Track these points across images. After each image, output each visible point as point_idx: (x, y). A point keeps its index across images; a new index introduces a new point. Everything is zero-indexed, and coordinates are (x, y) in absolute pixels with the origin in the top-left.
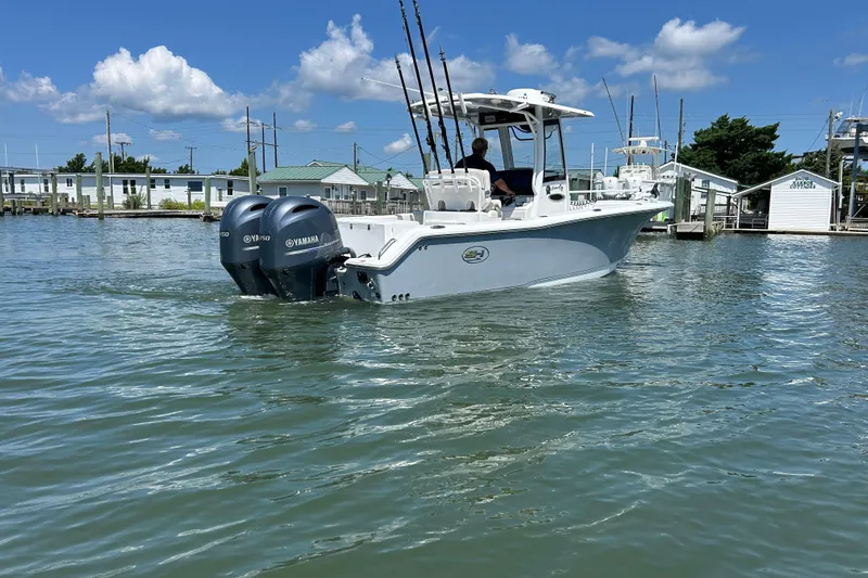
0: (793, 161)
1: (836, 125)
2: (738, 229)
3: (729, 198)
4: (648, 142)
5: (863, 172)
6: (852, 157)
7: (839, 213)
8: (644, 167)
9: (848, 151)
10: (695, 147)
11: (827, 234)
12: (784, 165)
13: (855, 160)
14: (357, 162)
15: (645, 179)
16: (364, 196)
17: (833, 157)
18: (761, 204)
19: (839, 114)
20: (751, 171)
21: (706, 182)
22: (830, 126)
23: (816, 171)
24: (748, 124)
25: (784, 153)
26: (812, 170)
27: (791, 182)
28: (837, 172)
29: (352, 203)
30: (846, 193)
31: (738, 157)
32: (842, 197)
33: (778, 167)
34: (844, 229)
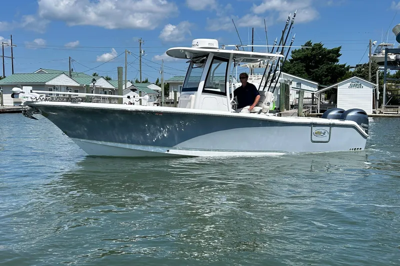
0: (350, 70)
1: (374, 49)
2: (319, 113)
3: (313, 94)
5: (391, 77)
6: (383, 68)
7: (377, 102)
9: (381, 64)
10: (292, 61)
11: (372, 116)
12: (345, 72)
13: (385, 69)
14: (71, 71)
17: (373, 68)
18: (332, 96)
19: (374, 43)
20: (326, 76)
21: (299, 84)
22: (370, 49)
23: (363, 77)
24: (323, 47)
25: (345, 65)
26: (361, 77)
27: (349, 84)
28: (375, 77)
30: (381, 90)
31: (318, 67)
32: (379, 93)
33: (341, 74)
34: (381, 112)
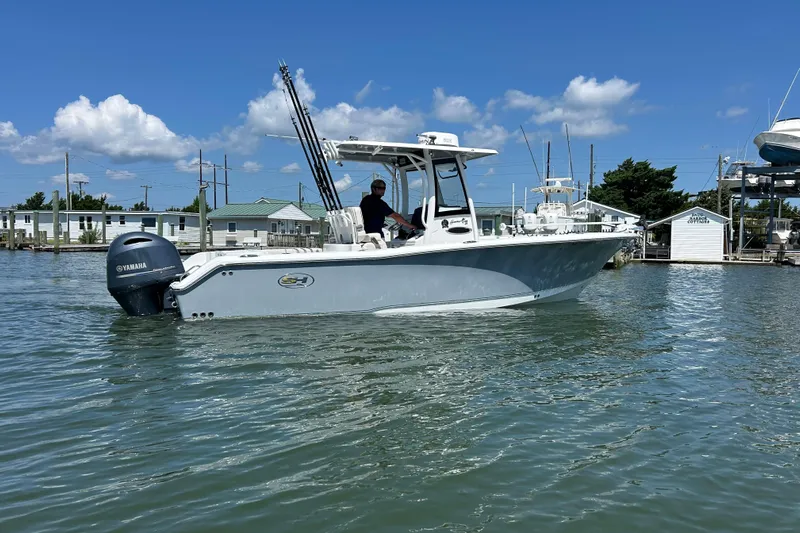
0: (689, 200)
1: (725, 169)
2: (644, 259)
4: (562, 182)
5: (751, 209)
6: (740, 196)
7: (730, 244)
8: (559, 204)
9: (736, 190)
10: (604, 186)
11: (721, 263)
12: (682, 203)
13: (743, 199)
14: (302, 200)
15: (561, 215)
16: (308, 230)
17: (723, 196)
18: (664, 236)
19: (727, 159)
20: (655, 207)
21: (615, 217)
22: (720, 169)
23: (709, 208)
24: (650, 167)
25: (681, 192)
26: (705, 207)
27: (688, 217)
28: (728, 209)
29: (296, 237)
30: (736, 227)
31: (642, 195)
32: (732, 231)
33: (677, 204)
34: (736, 259)
